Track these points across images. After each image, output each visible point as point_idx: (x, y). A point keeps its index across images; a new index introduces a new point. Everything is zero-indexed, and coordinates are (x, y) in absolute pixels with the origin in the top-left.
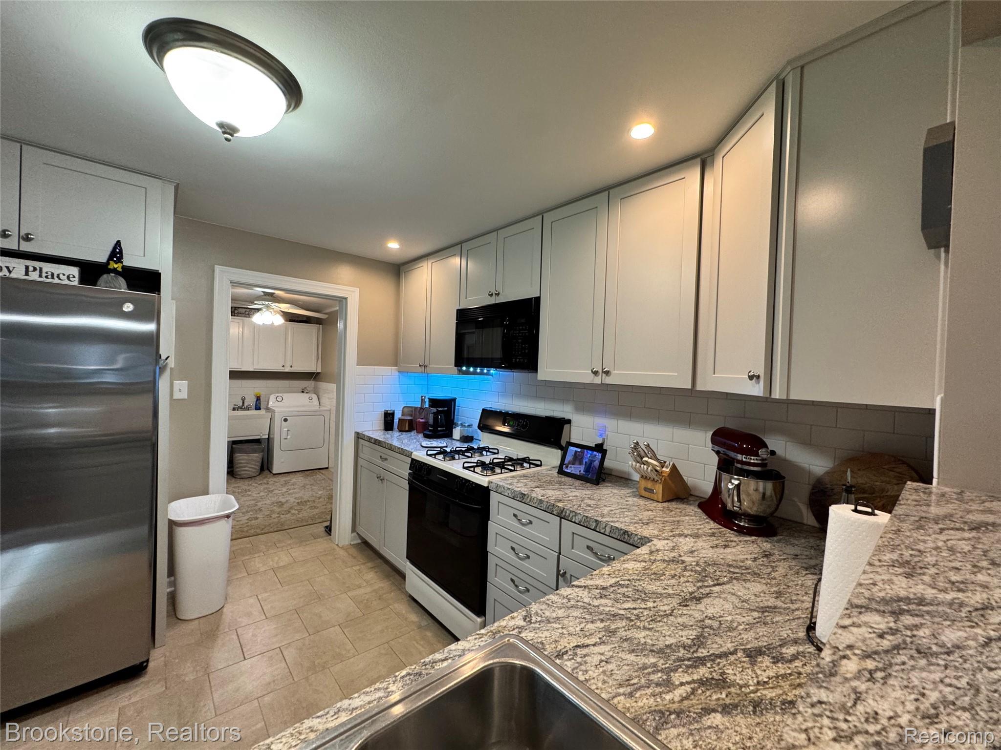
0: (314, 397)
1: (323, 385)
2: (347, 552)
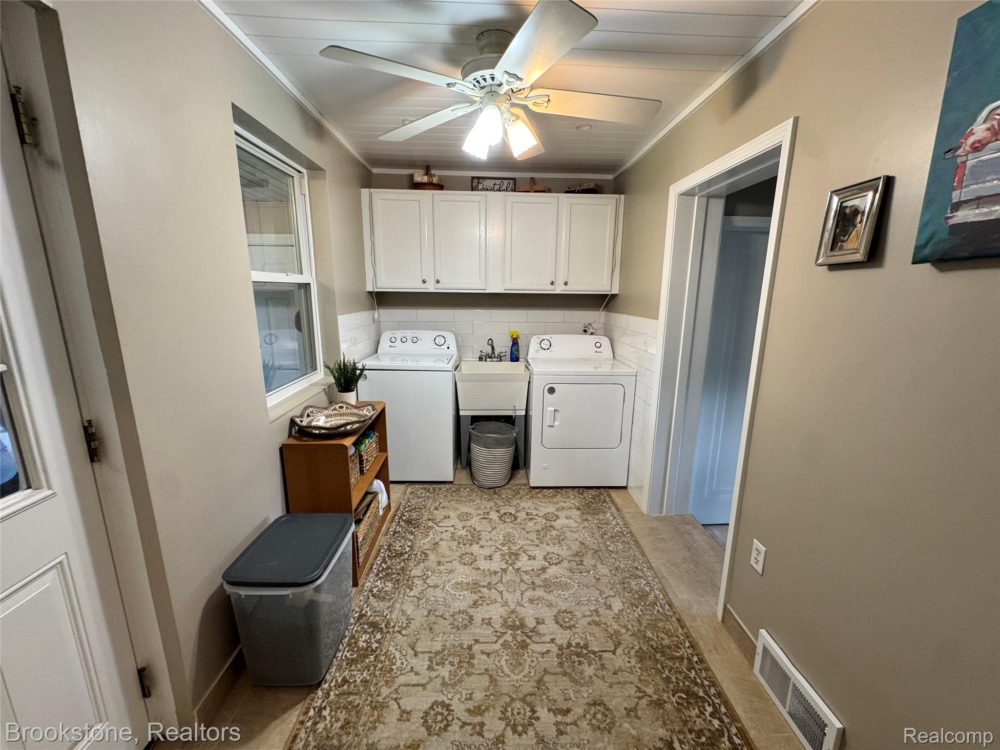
0: (605, 341)
1: (622, 320)
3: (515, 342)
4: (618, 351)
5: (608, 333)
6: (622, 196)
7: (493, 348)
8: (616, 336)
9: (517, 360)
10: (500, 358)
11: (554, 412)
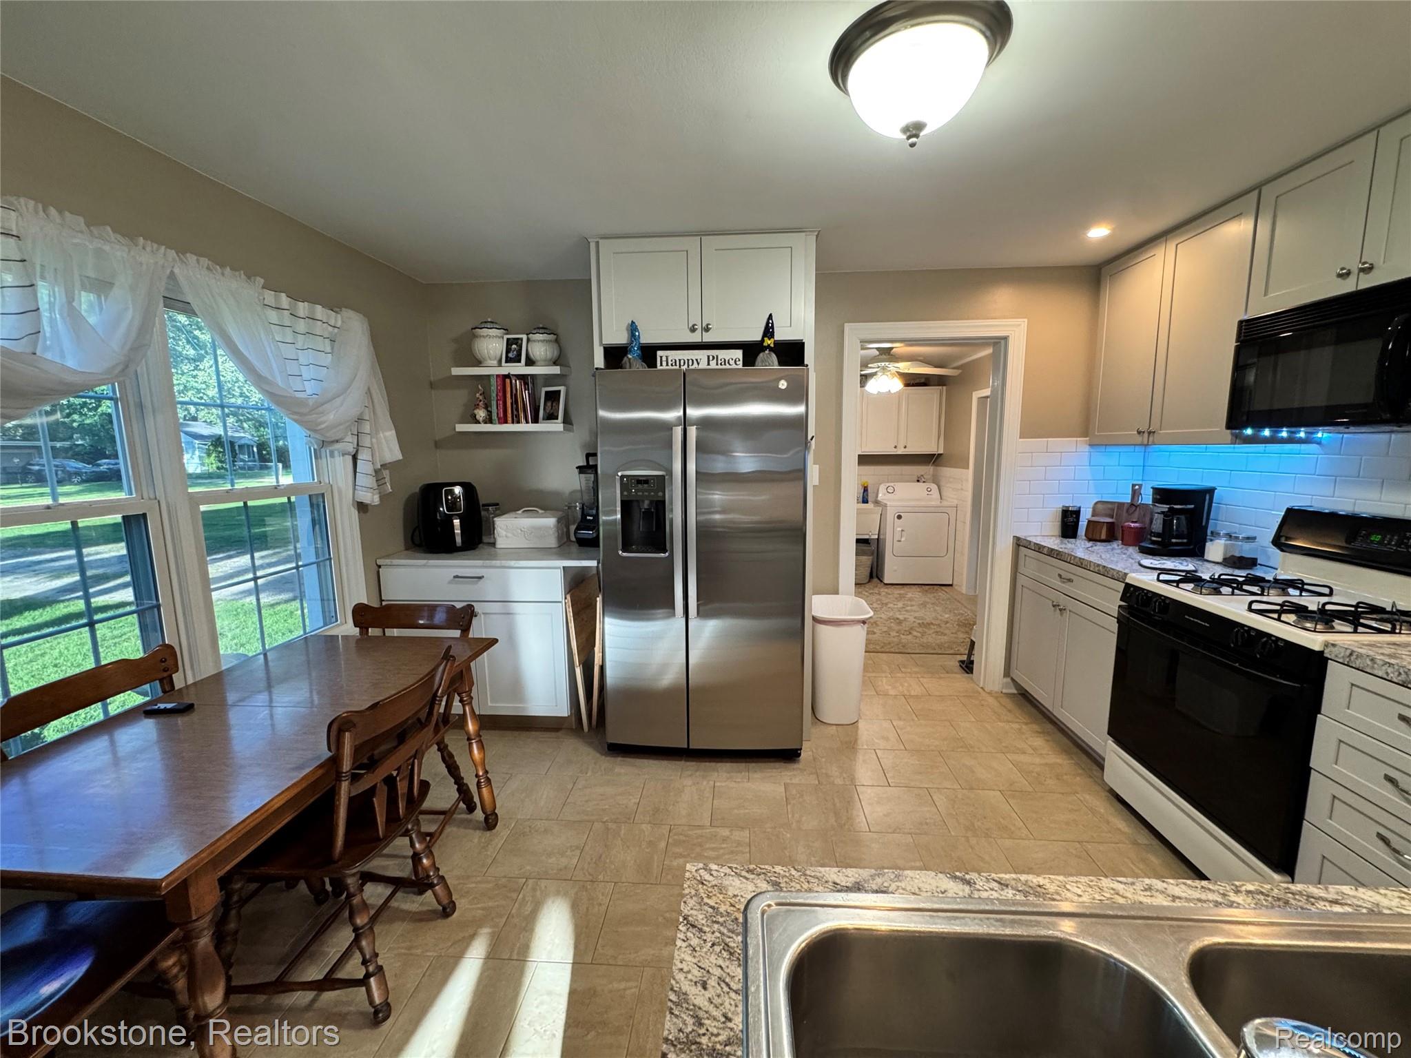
0: (934, 487)
1: (947, 472)
2: (999, 702)
4: (944, 494)
5: (936, 480)
6: (944, 388)
8: (942, 483)
9: (867, 502)
11: (902, 531)
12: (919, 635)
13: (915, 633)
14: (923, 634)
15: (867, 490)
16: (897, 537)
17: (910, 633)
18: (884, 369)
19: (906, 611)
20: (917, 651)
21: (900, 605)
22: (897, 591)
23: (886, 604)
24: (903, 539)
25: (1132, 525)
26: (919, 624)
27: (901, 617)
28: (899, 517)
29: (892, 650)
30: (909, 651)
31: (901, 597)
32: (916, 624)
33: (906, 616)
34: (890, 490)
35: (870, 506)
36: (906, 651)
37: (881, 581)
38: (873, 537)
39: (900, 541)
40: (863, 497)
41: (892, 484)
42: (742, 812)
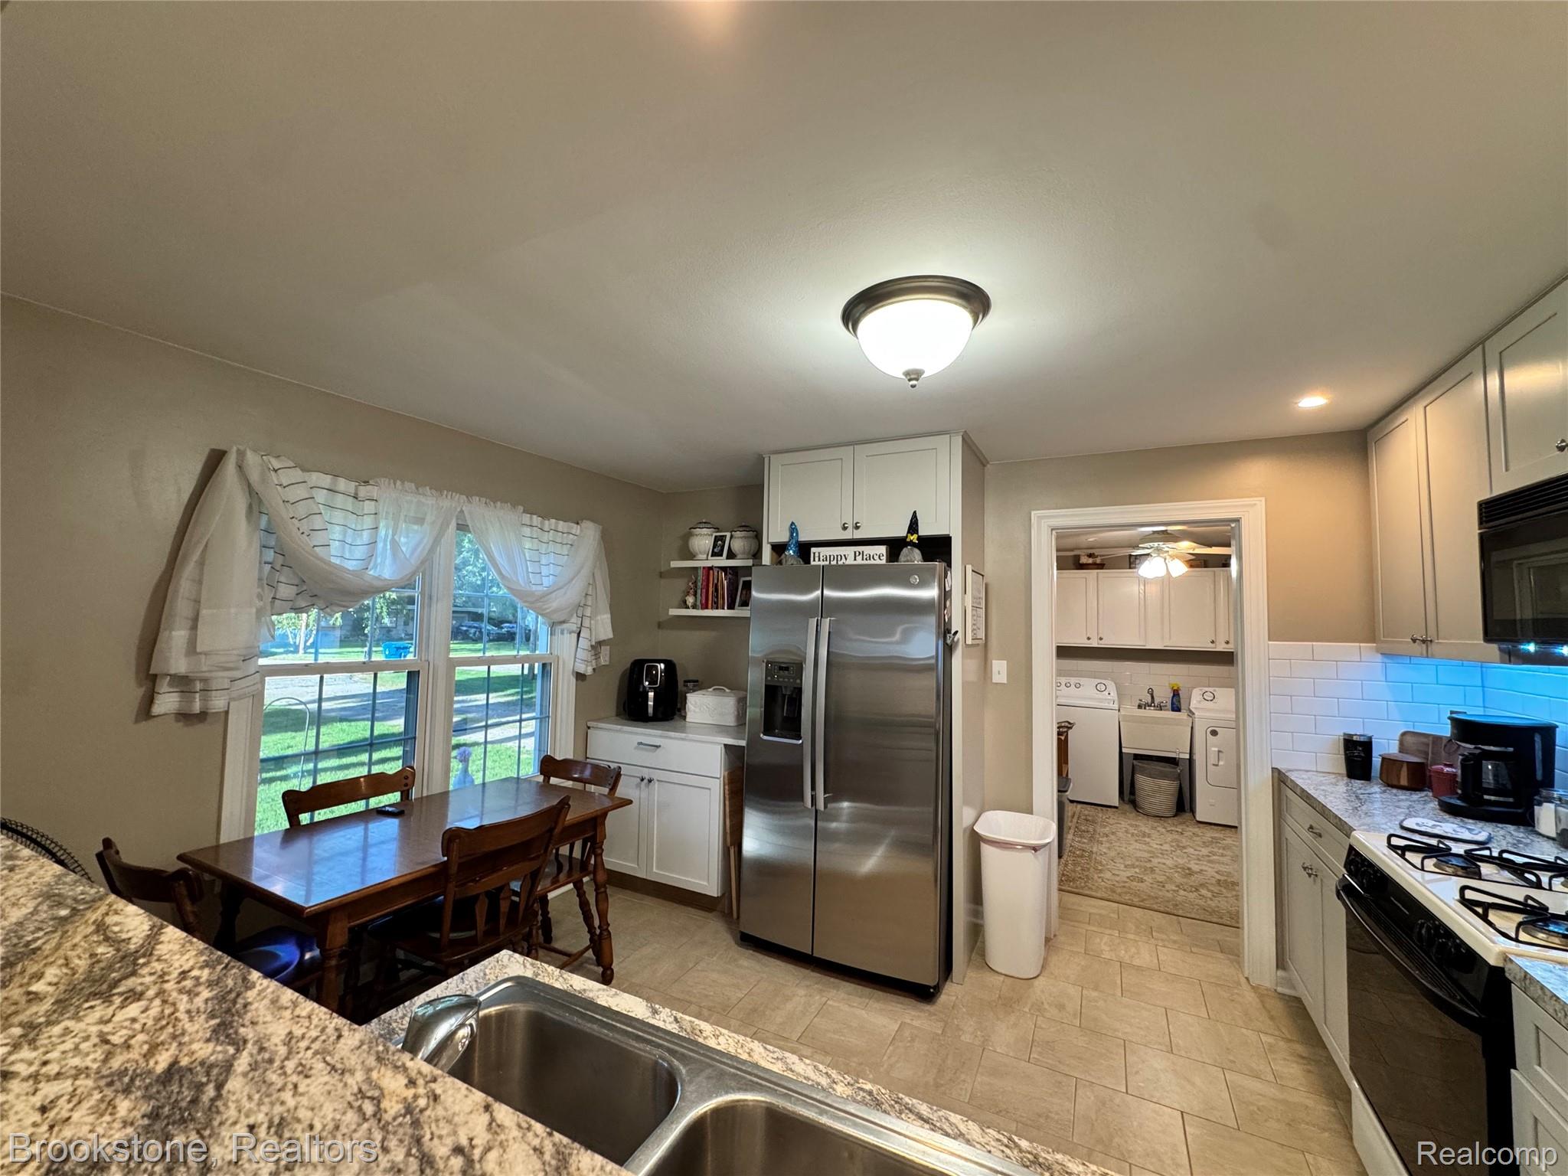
3: (1176, 693)
7: (1153, 698)
9: (1179, 710)
10: (1160, 708)
11: (1219, 751)
12: (1209, 895)
13: (1204, 892)
14: (1215, 895)
15: (1178, 695)
16: (1212, 759)
17: (1197, 890)
18: (1159, 550)
19: (1210, 862)
20: (1193, 916)
21: (1205, 851)
22: (1210, 834)
23: (1184, 847)
24: (1221, 763)
25: (1446, 769)
26: (1219, 880)
27: (1195, 868)
28: (1214, 733)
29: (1155, 907)
30: (1180, 912)
31: (1214, 841)
32: (1213, 881)
33: (1204, 868)
34: (1208, 696)
35: (1182, 715)
36: (1175, 912)
37: (1195, 817)
38: (1182, 756)
39: (1217, 765)
40: (1173, 704)
41: (1211, 689)
42: (837, 1037)
